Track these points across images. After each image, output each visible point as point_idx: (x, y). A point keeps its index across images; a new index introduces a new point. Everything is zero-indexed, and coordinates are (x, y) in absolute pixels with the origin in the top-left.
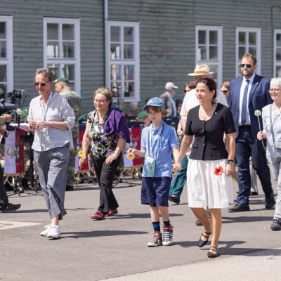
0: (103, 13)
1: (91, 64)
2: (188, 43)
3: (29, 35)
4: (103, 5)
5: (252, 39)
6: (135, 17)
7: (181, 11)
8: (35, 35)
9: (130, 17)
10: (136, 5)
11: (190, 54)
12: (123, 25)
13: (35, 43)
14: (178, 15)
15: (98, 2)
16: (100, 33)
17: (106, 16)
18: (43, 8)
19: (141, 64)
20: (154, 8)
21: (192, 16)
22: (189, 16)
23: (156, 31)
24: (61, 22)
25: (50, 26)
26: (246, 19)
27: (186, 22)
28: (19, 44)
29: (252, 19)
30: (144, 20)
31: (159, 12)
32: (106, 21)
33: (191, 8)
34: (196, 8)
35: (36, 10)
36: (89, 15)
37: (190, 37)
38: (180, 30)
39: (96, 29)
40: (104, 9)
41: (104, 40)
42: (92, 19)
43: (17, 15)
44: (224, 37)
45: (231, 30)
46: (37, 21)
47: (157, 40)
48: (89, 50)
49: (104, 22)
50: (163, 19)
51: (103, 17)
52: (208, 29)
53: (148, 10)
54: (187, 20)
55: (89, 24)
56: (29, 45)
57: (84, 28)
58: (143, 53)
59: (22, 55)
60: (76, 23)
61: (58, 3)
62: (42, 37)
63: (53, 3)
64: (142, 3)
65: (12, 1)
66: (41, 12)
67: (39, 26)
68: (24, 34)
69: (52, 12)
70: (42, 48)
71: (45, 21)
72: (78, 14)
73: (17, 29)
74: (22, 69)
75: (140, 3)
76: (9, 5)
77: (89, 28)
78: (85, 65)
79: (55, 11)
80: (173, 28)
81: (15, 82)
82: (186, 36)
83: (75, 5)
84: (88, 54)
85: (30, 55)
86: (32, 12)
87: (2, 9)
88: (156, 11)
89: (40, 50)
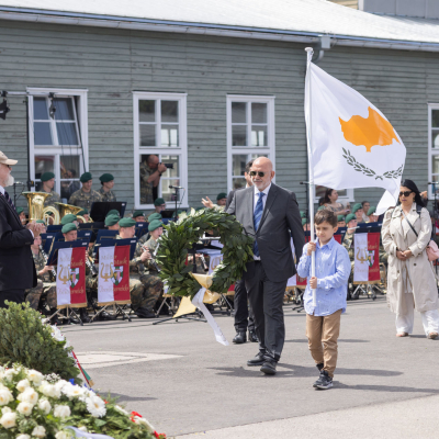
1: (289, 154)
2: (418, 126)
3: (209, 117)
7: (409, 85)
8: (216, 117)
10: (349, 77)
11: (421, 140)
13: (216, 128)
14: (404, 90)
15: (297, 74)
16: (301, 114)
18: (227, 82)
20: (372, 81)
21: (423, 91)
22: (418, 91)
24: (249, 100)
25: (235, 105)
27: (415, 99)
28: (195, 129)
31: (380, 87)
33: (423, 81)
34: (428, 81)
35: (217, 85)
36: (286, 91)
37: (421, 118)
38: (407, 109)
39: (297, 109)
42: (291, 97)
43: (192, 92)
46: (219, 99)
48: (286, 137)
50: (384, 95)
53: (365, 83)
54: (417, 96)
55: (286, 102)
56: (208, 130)
57: (281, 108)
59: (199, 143)
60: (270, 102)
61: (246, 77)
62: (225, 121)
63: (239, 77)
64: (357, 75)
65: (185, 74)
66: (223, 87)
67: (221, 105)
68: (201, 117)
69: (238, 88)
70: (225, 133)
71: (230, 99)
72: (270, 90)
73: (192, 110)
74: (199, 161)
75: (353, 75)
76: (181, 80)
77: (288, 108)
78: (281, 154)
79: (242, 86)
80: (397, 106)
81: (189, 177)
82: (415, 118)
83: (267, 78)
84: (285, 140)
85: (210, 143)
86: (212, 87)
87: (173, 85)
88: (374, 85)
89: (222, 136)
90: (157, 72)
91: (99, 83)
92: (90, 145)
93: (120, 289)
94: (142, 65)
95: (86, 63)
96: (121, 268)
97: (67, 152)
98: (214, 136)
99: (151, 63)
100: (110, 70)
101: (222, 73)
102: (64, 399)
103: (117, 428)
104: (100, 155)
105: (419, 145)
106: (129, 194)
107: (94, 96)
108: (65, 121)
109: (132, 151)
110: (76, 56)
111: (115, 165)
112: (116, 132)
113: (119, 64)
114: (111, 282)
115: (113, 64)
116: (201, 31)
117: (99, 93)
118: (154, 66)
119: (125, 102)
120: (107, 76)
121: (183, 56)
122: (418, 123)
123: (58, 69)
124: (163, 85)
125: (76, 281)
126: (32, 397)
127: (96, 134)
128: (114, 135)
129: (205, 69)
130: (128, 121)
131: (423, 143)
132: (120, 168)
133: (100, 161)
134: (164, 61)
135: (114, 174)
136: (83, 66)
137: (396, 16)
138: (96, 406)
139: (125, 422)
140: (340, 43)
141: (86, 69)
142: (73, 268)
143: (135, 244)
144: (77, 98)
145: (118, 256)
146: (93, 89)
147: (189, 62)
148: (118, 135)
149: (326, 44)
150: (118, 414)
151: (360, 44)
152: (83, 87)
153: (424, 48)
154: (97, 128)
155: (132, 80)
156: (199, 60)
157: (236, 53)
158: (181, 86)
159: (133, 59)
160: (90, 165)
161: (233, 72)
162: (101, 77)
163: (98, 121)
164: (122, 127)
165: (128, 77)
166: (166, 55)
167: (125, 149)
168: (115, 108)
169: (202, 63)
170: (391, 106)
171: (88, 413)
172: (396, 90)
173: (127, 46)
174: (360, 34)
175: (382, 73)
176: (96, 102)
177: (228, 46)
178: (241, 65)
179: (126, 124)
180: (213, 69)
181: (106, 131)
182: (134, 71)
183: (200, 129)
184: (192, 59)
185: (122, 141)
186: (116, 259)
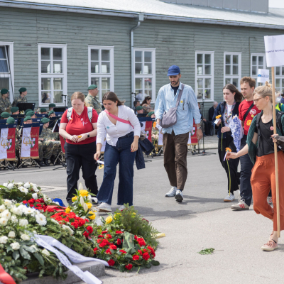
0: (130, 42)
1: (121, 77)
2: (190, 63)
3: (78, 57)
4: (130, 36)
5: (235, 60)
6: (153, 45)
7: (185, 41)
8: (82, 57)
9: (149, 45)
10: (153, 36)
11: (191, 70)
12: (143, 50)
13: (83, 63)
15: (126, 34)
16: (128, 56)
17: (132, 44)
18: (88, 38)
19: (156, 77)
20: (166, 38)
21: (192, 44)
22: (190, 44)
23: (167, 54)
24: (100, 48)
25: (93, 51)
26: (230, 46)
28: (71, 64)
29: (235, 46)
30: (158, 47)
32: (132, 48)
33: (192, 38)
34: (195, 39)
35: (83, 40)
36: (120, 43)
37: (191, 58)
38: (184, 54)
39: (125, 53)
40: (130, 39)
41: (131, 61)
42: (122, 46)
43: (70, 44)
44: (215, 58)
45: (220, 54)
46: (84, 48)
47: (168, 61)
48: (120, 68)
49: (130, 48)
50: (172, 46)
51: (130, 45)
52: (204, 53)
53: (162, 39)
54: (189, 47)
55: (120, 49)
56: (78, 64)
57: (117, 52)
58: (158, 70)
59: (73, 71)
60: (112, 49)
61: (99, 36)
62: (87, 59)
63: (95, 35)
64: (158, 35)
65: (66, 34)
66: (86, 41)
67: (85, 51)
68: (74, 57)
69: (94, 42)
70: (87, 66)
71: (90, 48)
72: (112, 43)
73: (70, 54)
74: (73, 81)
75: (156, 35)
76: (64, 37)
77: (120, 52)
78: (117, 78)
79: (97, 41)
80: (179, 52)
81: (68, 90)
82: (188, 58)
83: (110, 36)
84: (119, 70)
85: (79, 71)
86: (80, 41)
87: (60, 40)
88: (167, 41)
89: (86, 68)
90: (51, 33)
91: (19, 38)
92: (15, 72)
93: (34, 150)
94: (42, 29)
95: (12, 27)
96: (34, 139)
97: (2, 76)
98: (81, 68)
101: (86, 33)
102: (23, 216)
103: (53, 232)
104: (20, 77)
105: (190, 73)
106: (36, 99)
107: (17, 45)
108: (1, 59)
109: (38, 76)
110: (7, 24)
111: (28, 83)
112: (29, 65)
113: (30, 28)
115: (27, 28)
116: (75, 11)
117: (20, 44)
118: (49, 29)
119: (33, 49)
120: (24, 35)
121: (65, 24)
122: (190, 61)
124: (54, 40)
125: (10, 146)
126: (7, 215)
127: (18, 66)
128: (27, 67)
129: (76, 31)
130: (35, 59)
131: (193, 72)
132: (31, 85)
133: (20, 81)
134: (55, 27)
135: (27, 88)
136: (11, 29)
137: (176, 4)
138: (41, 219)
139: (58, 228)
140: (149, 18)
141: (13, 31)
142: (9, 139)
144: (8, 47)
146: (17, 42)
147: (68, 27)
148: (30, 67)
149: (141, 18)
150: (53, 224)
151: (160, 18)
152: (11, 41)
153: (193, 21)
154: (18, 63)
155: (37, 37)
156: (73, 26)
157: (93, 23)
158: (64, 40)
159: (38, 25)
160: (15, 83)
161: (91, 33)
162: (21, 35)
163: (19, 59)
164: (32, 63)
165: (35, 35)
166: (56, 23)
167: (33, 74)
168: (28, 52)
169: (75, 28)
170: (175, 52)
171: (37, 223)
172: (178, 43)
173: (35, 18)
174: (159, 13)
175: (171, 34)
176: (18, 49)
177: (89, 19)
178: (96, 29)
179: (34, 61)
180: (81, 32)
181: (23, 65)
182: (38, 32)
183: (74, 64)
184: (70, 26)
185: (32, 70)
186: (31, 134)
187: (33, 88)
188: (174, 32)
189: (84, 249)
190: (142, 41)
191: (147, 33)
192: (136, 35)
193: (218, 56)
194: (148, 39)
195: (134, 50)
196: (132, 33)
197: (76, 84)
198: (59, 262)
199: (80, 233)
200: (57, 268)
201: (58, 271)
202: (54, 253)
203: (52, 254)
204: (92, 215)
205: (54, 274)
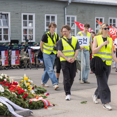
0: (65, 13)
3: (40, 19)
4: (65, 10)
6: (75, 14)
9: (73, 14)
11: (93, 26)
12: (71, 16)
13: (42, 22)
14: (89, 13)
15: (63, 9)
16: (64, 19)
18: (45, 11)
19: (77, 29)
20: (81, 11)
22: (93, 14)
23: (82, 18)
24: (51, 15)
25: (47, 17)
26: (112, 15)
27: (92, 16)
28: (37, 22)
29: (114, 15)
30: (78, 15)
31: (83, 12)
32: (66, 15)
33: (94, 11)
34: (95, 11)
35: (43, 11)
36: (60, 13)
37: (93, 20)
38: (90, 18)
39: (62, 18)
40: (65, 11)
41: (65, 21)
42: (61, 15)
43: (36, 13)
44: (105, 20)
45: (107, 18)
46: (43, 15)
47: (82, 21)
49: (65, 15)
50: (84, 14)
51: (65, 14)
52: (99, 18)
53: (79, 12)
54: (92, 15)
55: (60, 16)
56: (40, 23)
57: (58, 17)
59: (38, 26)
60: (56, 16)
61: (50, 10)
62: (44, 20)
63: (48, 9)
64: (78, 9)
65: (35, 9)
66: (44, 12)
67: (44, 17)
68: (38, 19)
69: (48, 12)
70: (44, 23)
71: (46, 15)
72: (56, 13)
73: (36, 18)
74: (38, 30)
75: (77, 9)
77: (60, 17)
79: (49, 12)
80: (88, 17)
81: (35, 34)
82: (92, 20)
83: (55, 10)
84: (59, 25)
85: (41, 26)
86: (41, 12)
87: (32, 11)
88: (82, 12)
89: (44, 24)
90: (28, 8)
92: (11, 26)
93: (17, 61)
94: (24, 6)
95: (10, 5)
96: (17, 56)
97: (5, 27)
98: (42, 24)
99: (26, 6)
100: (16, 7)
101: (44, 8)
103: (7, 95)
104: (13, 28)
105: (93, 27)
106: (20, 38)
107: (12, 14)
108: (5, 20)
109: (21, 28)
111: (17, 31)
112: (17, 23)
113: (18, 6)
114: (15, 60)
117: (13, 13)
118: (27, 6)
119: (19, 15)
120: (15, 9)
121: (34, 4)
122: (92, 22)
123: (3, 7)
124: (29, 11)
125: (6, 59)
127: (12, 23)
129: (40, 7)
130: (20, 20)
131: (94, 27)
132: (18, 32)
133: (13, 30)
134: (29, 5)
136: (9, 6)
139: (9, 94)
140: (74, 1)
141: (10, 7)
142: (5, 56)
143: (20, 50)
144: (8, 14)
145: (16, 53)
146: (12, 12)
147: (36, 6)
149: (70, 2)
151: (79, 2)
152: (9, 11)
153: (94, 3)
154: (12, 22)
155: (21, 10)
156: (38, 5)
157: (47, 4)
158: (34, 11)
159: (22, 5)
160: (11, 31)
161: (47, 8)
162: (14, 9)
163: (13, 20)
164: (19, 22)
165: (20, 9)
167: (19, 27)
168: (17, 17)
169: (39, 6)
170: (86, 17)
172: (87, 13)
173: (20, 1)
175: (84, 9)
176: (12, 15)
178: (49, 7)
179: (20, 21)
180: (42, 8)
181: (15, 22)
182: (22, 8)
183: (38, 23)
184: (36, 5)
185: (19, 25)
186: (16, 54)
187: (19, 33)
188: (86, 8)
189: (21, 103)
190: (70, 12)
191: (72, 8)
192: (67, 9)
193: (106, 20)
194: (73, 11)
195: (66, 16)
196: (66, 8)
197: (39, 32)
198: (8, 109)
199: (21, 96)
200: (6, 112)
201: (7, 113)
202: (5, 105)
203: (4, 105)
204: (29, 88)
205: (5, 114)
